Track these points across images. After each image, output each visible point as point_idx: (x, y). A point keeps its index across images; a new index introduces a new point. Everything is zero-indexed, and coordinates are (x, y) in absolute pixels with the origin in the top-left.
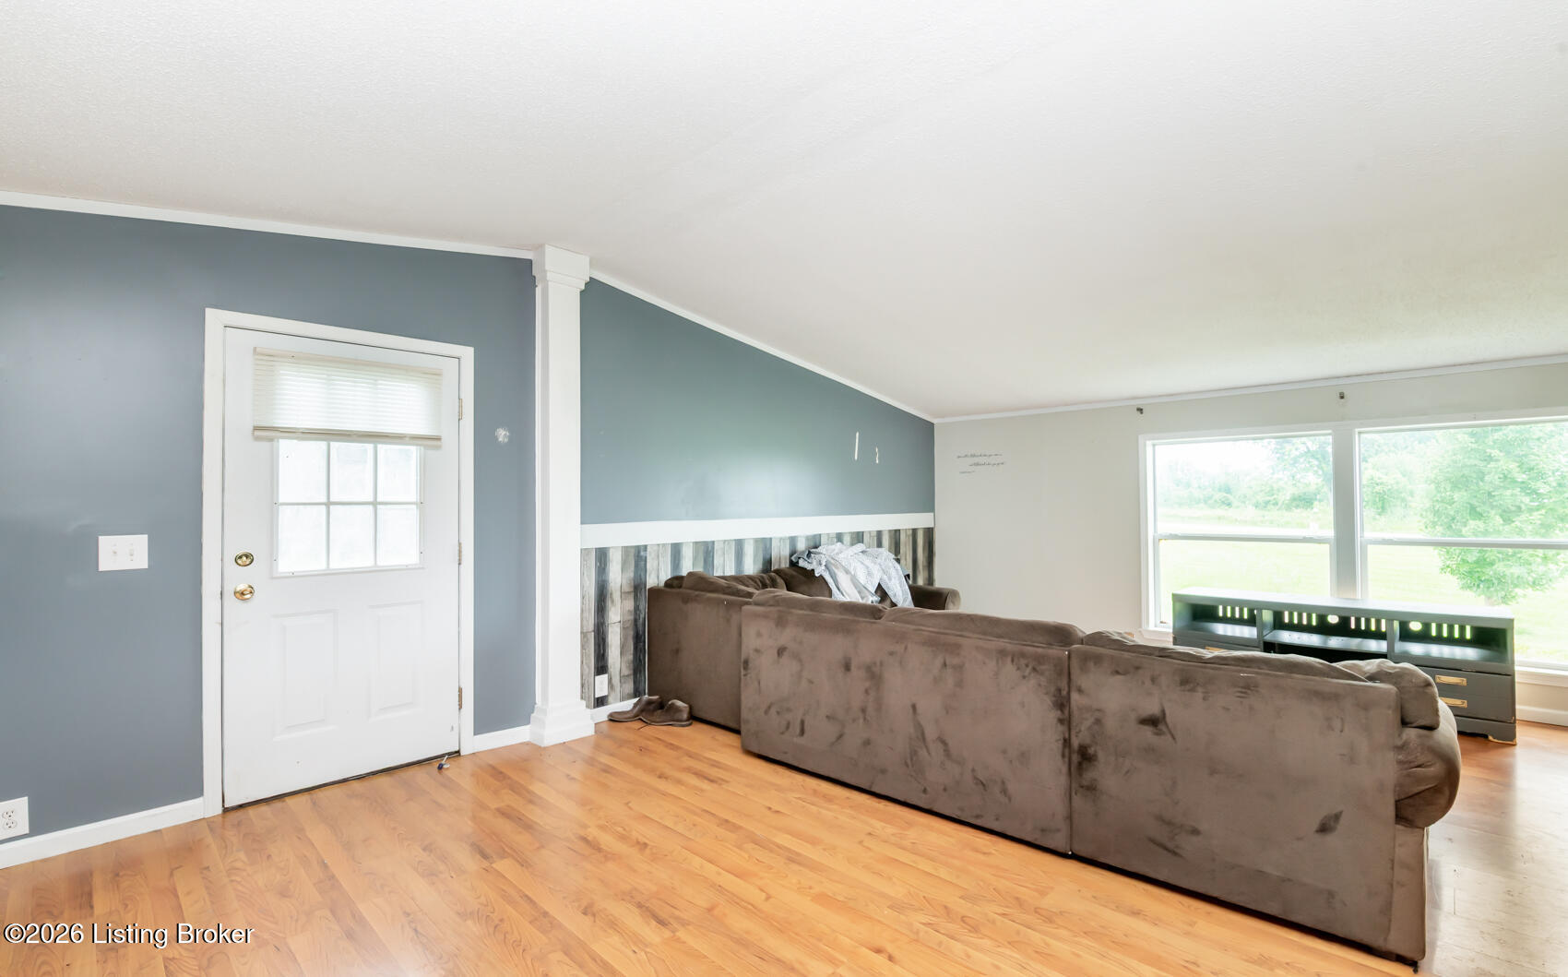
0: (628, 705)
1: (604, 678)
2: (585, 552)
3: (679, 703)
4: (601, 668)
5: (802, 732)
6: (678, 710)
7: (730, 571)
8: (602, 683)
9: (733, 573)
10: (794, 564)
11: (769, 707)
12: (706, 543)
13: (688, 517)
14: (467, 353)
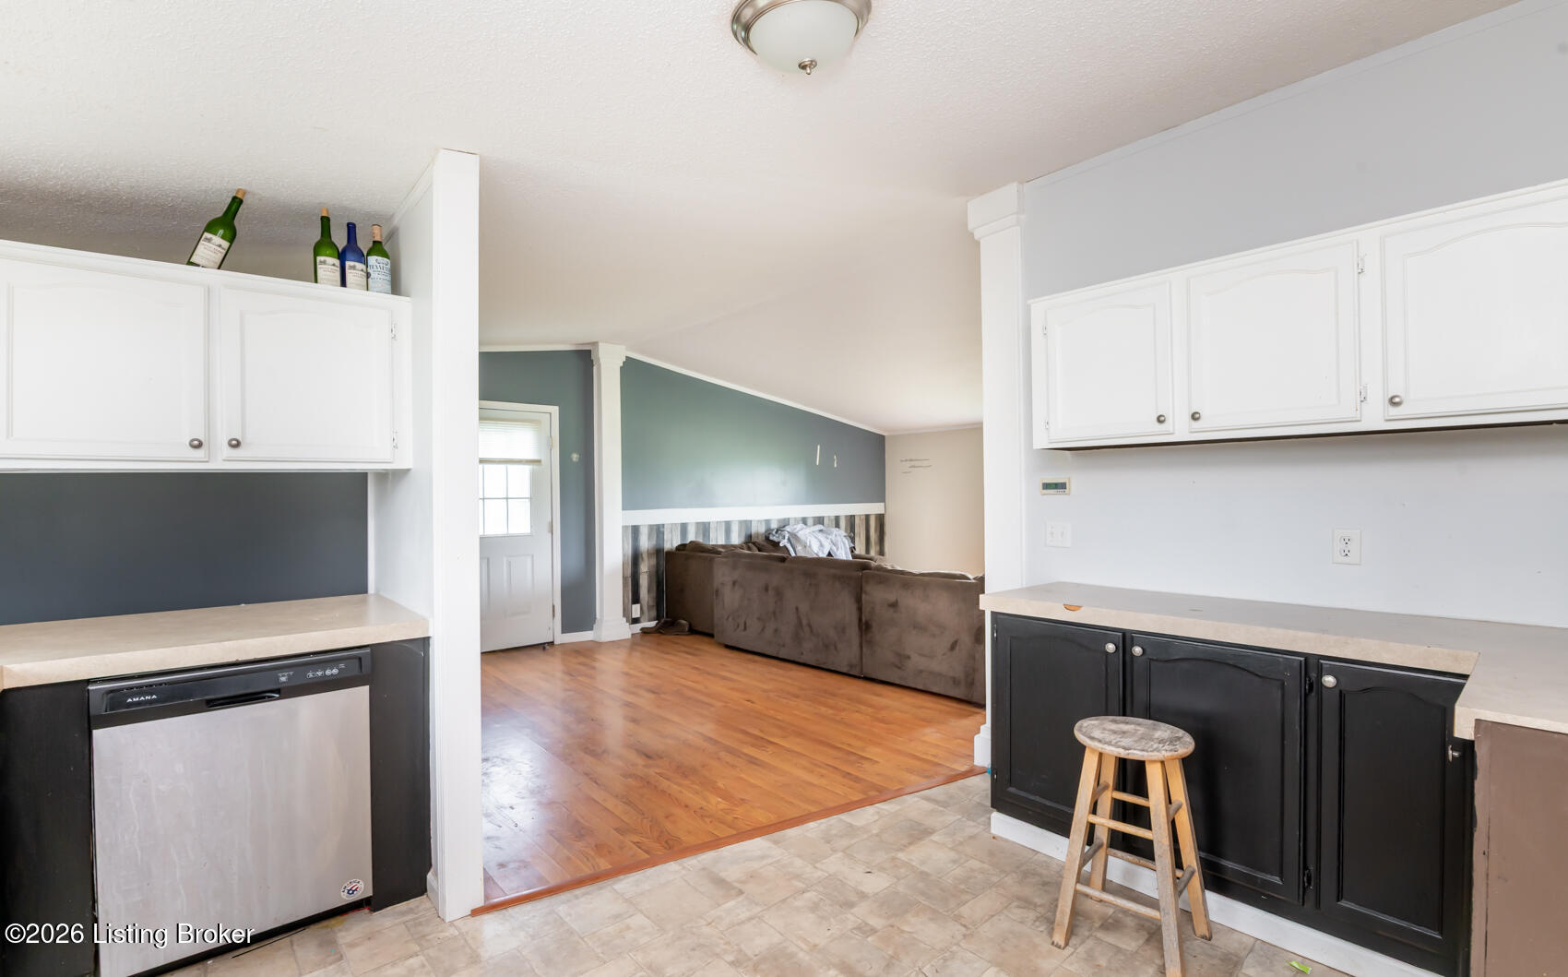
0: (653, 624)
1: (638, 606)
2: (625, 528)
3: (684, 622)
4: (636, 600)
5: (745, 629)
6: (684, 625)
7: (721, 541)
8: (636, 609)
9: (723, 543)
10: (767, 538)
11: (728, 617)
12: (704, 524)
13: (691, 506)
14: (555, 410)
